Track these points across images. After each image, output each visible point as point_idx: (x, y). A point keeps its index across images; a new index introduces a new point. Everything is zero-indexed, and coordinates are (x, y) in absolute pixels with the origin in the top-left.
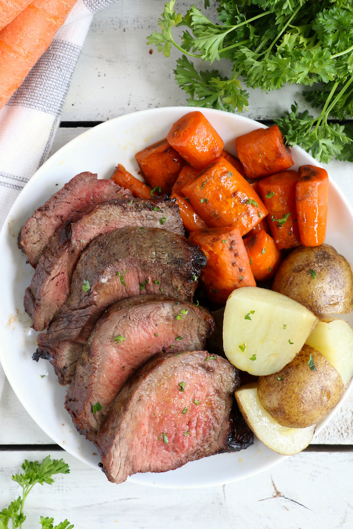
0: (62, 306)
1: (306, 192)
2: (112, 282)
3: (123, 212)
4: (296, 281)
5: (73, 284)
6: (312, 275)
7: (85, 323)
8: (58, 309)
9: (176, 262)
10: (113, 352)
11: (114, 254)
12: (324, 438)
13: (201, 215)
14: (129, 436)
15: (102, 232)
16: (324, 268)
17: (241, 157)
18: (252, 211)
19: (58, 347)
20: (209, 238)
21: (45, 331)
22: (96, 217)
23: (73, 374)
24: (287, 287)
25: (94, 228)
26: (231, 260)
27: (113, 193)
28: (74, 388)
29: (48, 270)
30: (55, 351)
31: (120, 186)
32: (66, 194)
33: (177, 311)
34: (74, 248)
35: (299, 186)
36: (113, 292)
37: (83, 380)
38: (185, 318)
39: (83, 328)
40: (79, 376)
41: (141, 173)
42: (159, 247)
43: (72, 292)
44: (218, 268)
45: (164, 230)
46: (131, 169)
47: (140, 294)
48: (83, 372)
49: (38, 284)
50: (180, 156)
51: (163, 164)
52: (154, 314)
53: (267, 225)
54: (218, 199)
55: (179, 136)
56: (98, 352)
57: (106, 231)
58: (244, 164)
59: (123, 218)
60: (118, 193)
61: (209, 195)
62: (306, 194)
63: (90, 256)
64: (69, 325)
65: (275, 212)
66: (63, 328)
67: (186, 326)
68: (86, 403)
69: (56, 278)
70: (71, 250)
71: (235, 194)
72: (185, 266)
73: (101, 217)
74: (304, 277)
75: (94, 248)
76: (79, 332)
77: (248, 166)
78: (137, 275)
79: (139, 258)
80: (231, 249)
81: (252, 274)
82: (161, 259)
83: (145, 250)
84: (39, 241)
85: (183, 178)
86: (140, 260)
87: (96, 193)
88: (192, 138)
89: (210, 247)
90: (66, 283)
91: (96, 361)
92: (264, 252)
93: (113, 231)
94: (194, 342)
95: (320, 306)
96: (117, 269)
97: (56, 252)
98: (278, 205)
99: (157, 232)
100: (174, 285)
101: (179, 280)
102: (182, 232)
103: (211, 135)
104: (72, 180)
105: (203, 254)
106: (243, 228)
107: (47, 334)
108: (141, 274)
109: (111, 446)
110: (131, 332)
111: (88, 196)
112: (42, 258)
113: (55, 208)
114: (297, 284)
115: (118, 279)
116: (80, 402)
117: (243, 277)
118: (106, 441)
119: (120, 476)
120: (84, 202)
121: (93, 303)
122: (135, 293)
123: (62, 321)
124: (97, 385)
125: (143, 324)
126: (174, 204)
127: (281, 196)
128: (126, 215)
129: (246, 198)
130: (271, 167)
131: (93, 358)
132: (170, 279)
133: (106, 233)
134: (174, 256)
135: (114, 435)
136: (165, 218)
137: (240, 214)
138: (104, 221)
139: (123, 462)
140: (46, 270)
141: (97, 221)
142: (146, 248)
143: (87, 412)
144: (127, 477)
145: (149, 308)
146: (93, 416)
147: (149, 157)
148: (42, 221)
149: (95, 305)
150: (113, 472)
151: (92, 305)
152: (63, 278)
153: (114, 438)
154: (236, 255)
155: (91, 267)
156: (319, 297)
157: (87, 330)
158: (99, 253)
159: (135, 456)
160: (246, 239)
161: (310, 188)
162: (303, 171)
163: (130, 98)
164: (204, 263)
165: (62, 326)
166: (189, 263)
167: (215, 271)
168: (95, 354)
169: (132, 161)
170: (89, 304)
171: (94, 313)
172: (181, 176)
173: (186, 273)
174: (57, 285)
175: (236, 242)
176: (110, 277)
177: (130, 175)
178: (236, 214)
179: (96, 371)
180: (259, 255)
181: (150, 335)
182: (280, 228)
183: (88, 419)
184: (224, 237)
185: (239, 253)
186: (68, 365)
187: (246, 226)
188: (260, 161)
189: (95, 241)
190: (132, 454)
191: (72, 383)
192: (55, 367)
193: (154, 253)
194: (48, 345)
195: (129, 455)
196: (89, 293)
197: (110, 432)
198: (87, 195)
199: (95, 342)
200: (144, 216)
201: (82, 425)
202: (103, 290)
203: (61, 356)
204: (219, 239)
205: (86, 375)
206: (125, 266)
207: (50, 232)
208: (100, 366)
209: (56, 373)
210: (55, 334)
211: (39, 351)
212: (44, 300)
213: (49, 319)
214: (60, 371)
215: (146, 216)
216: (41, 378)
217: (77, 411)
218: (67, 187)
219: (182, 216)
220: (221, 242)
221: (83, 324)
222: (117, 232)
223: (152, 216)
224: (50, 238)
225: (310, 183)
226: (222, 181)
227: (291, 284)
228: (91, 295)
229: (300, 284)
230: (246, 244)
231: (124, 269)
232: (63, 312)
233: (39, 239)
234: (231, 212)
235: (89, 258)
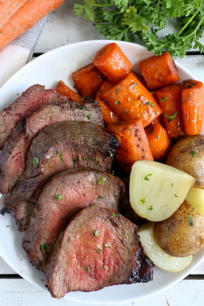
0: (20, 176)
1: (188, 96)
2: (54, 159)
3: (62, 110)
4: (182, 159)
5: (27, 161)
6: (193, 155)
7: (35, 187)
8: (18, 179)
9: (98, 144)
10: (54, 207)
11: (55, 139)
12: (202, 270)
13: (115, 114)
14: (65, 266)
15: (47, 125)
16: (201, 150)
17: (143, 74)
18: (151, 110)
19: (17, 205)
20: (121, 127)
21: (9, 194)
22: (43, 114)
23: (28, 223)
24: (176, 163)
25: (42, 122)
26: (136, 143)
27: (56, 99)
28: (29, 233)
29: (10, 151)
30: (15, 207)
31: (61, 94)
32: (23, 99)
33: (98, 178)
34: (28, 135)
35: (183, 92)
36: (55, 165)
37: (35, 227)
38: (104, 183)
39: (35, 191)
40: (32, 225)
41: (76, 87)
42: (86, 133)
43: (27, 166)
44: (127, 149)
45: (90, 123)
46: (69, 84)
47: (74, 167)
48: (34, 222)
49: (4, 161)
50: (102, 73)
51: (90, 79)
52: (83, 180)
53: (162, 120)
54: (128, 101)
55: (101, 59)
56: (44, 207)
57: (50, 124)
58: (146, 79)
59: (62, 115)
60: (59, 98)
61: (121, 99)
62: (188, 97)
63: (39, 140)
64: (25, 189)
65: (167, 111)
66: (21, 191)
67: (105, 189)
68: (36, 243)
69: (15, 156)
70: (25, 137)
71: (139, 98)
72: (104, 146)
73: (46, 114)
74: (187, 156)
75: (41, 135)
76: (31, 194)
77: (148, 80)
78: (71, 154)
79: (72, 141)
80: (136, 135)
81: (151, 153)
82: (88, 142)
83: (76, 136)
84: (4, 131)
85: (104, 89)
86: (73, 143)
87: (44, 98)
88: (110, 59)
89: (121, 134)
90: (22, 160)
91: (43, 214)
92: (159, 137)
93: (55, 123)
94: (111, 201)
95: (198, 176)
96: (57, 149)
97: (16, 139)
98: (169, 106)
99: (85, 124)
100: (97, 160)
101: (101, 157)
102: (103, 125)
103: (123, 58)
104: (27, 90)
105: (116, 138)
106: (144, 121)
107: (10, 196)
108: (74, 153)
109: (53, 273)
110: (67, 193)
111: (39, 100)
112: (7, 143)
113: (16, 109)
114: (182, 161)
115: (58, 156)
116: (32, 243)
117: (145, 155)
118: (49, 269)
119: (59, 294)
120: (36, 104)
121: (41, 173)
122: (70, 167)
123: (20, 187)
124: (44, 231)
125: (75, 187)
126: (97, 105)
127: (172, 100)
128: (63, 112)
129: (147, 101)
130: (164, 81)
131: (41, 212)
132: (94, 156)
133: (50, 125)
134: (96, 140)
135: (54, 265)
136: (91, 115)
137: (143, 112)
138: (48, 117)
139: (62, 284)
140: (9, 151)
141: (44, 117)
142: (77, 134)
143: (37, 250)
144: (64, 294)
145: (79, 176)
146: (41, 253)
147: (80, 75)
148: (7, 117)
149: (43, 174)
150: (55, 291)
151: (40, 175)
152: (21, 156)
153: (54, 267)
154: (139, 139)
155: (39, 148)
156: (197, 170)
157: (37, 193)
158: (45, 138)
159: (70, 280)
160: (147, 130)
161: (191, 93)
162: (186, 83)
163: (68, 37)
164: (117, 145)
165: (20, 190)
166: (107, 144)
167: (125, 151)
168: (42, 209)
169: (69, 78)
170: (38, 174)
171: (42, 181)
172: (103, 87)
173: (105, 151)
174: (16, 161)
175: (139, 130)
176: (52, 155)
177: (68, 87)
178: (140, 112)
179: (43, 221)
180: (156, 140)
181: (80, 195)
182: (171, 122)
183: (38, 255)
184: (131, 127)
185: (142, 138)
186: (24, 218)
187: (147, 120)
188: (156, 77)
189: (42, 130)
190: (67, 278)
191: (26, 230)
192: (15, 219)
193: (83, 138)
194: (10, 203)
195: (65, 279)
196: (38, 166)
197: (52, 263)
198: (37, 100)
199: (42, 200)
200: (76, 113)
201: (34, 259)
202: (47, 164)
203: (19, 211)
204: (128, 128)
205: (36, 224)
206: (63, 147)
207: (12, 125)
208: (46, 217)
209: (17, 224)
210: (15, 196)
211: (5, 208)
212: (7, 172)
213: (12, 186)
214: (19, 222)
215: (78, 114)
216: (6, 227)
217: (30, 249)
218: (24, 94)
219: (103, 114)
220: (129, 130)
221: (34, 188)
222: (57, 124)
223: (82, 113)
224: (12, 130)
225: (191, 90)
226: (130, 89)
227: (178, 161)
228: (40, 168)
229: (184, 160)
230: (146, 133)
231: (62, 149)
232: (21, 180)
233: (4, 130)
234: (136, 111)
235: (38, 142)
